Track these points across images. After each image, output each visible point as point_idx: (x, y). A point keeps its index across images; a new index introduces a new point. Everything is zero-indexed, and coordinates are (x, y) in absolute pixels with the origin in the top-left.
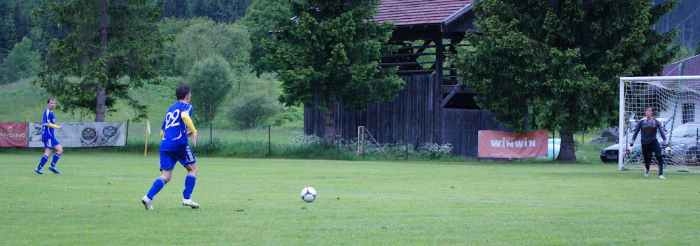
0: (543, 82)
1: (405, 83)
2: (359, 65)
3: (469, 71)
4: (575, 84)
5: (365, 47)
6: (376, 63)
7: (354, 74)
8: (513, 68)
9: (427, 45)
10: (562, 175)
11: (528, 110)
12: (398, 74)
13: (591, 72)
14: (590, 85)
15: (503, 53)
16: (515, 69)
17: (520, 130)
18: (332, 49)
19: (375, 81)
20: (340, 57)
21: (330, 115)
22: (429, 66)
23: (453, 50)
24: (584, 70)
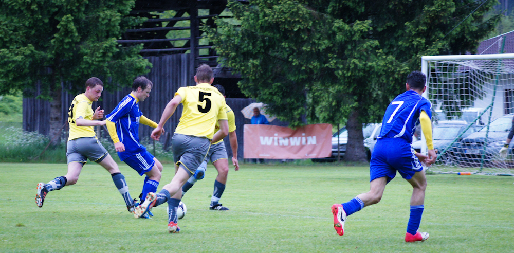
0: (325, 63)
1: (151, 65)
2: (93, 42)
3: (232, 50)
4: (365, 65)
5: (100, 19)
6: (114, 40)
7: (86, 54)
8: (287, 46)
9: (179, 17)
10: (349, 180)
11: (305, 98)
12: (142, 54)
13: (385, 50)
14: (385, 66)
15: (274, 27)
16: (289, 47)
17: (296, 124)
18: (58, 22)
19: (113, 62)
20: (68, 33)
21: (56, 107)
22: (182, 43)
23: (212, 24)
24: (377, 48)
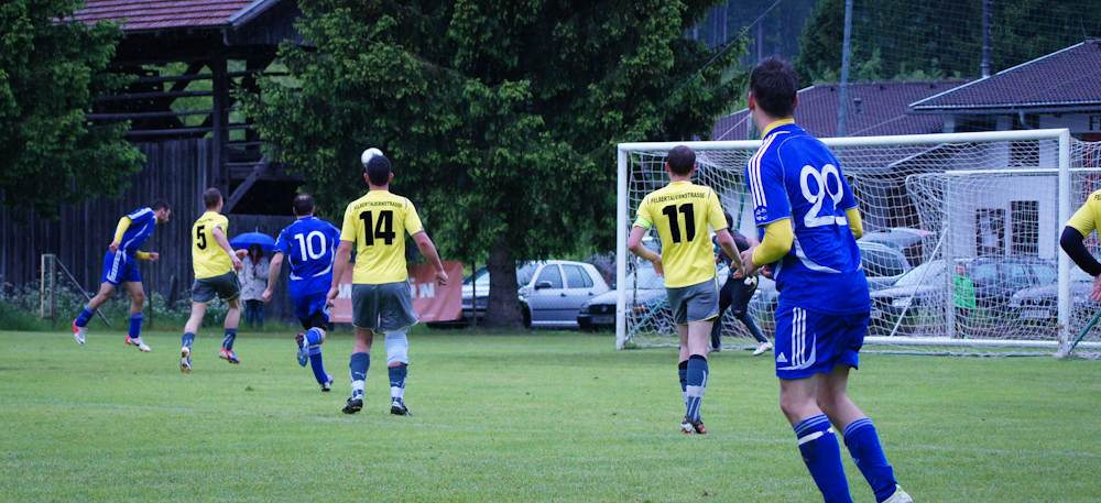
0: (451, 155)
1: (144, 157)
2: (43, 118)
3: (287, 131)
4: (520, 159)
5: (55, 78)
6: (79, 114)
7: (31, 139)
8: (383, 125)
9: (193, 73)
10: (492, 359)
12: (130, 138)
14: (553, 161)
15: (359, 91)
19: (77, 153)
22: (199, 120)
23: (251, 86)
24: (540, 128)
